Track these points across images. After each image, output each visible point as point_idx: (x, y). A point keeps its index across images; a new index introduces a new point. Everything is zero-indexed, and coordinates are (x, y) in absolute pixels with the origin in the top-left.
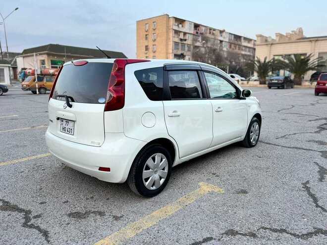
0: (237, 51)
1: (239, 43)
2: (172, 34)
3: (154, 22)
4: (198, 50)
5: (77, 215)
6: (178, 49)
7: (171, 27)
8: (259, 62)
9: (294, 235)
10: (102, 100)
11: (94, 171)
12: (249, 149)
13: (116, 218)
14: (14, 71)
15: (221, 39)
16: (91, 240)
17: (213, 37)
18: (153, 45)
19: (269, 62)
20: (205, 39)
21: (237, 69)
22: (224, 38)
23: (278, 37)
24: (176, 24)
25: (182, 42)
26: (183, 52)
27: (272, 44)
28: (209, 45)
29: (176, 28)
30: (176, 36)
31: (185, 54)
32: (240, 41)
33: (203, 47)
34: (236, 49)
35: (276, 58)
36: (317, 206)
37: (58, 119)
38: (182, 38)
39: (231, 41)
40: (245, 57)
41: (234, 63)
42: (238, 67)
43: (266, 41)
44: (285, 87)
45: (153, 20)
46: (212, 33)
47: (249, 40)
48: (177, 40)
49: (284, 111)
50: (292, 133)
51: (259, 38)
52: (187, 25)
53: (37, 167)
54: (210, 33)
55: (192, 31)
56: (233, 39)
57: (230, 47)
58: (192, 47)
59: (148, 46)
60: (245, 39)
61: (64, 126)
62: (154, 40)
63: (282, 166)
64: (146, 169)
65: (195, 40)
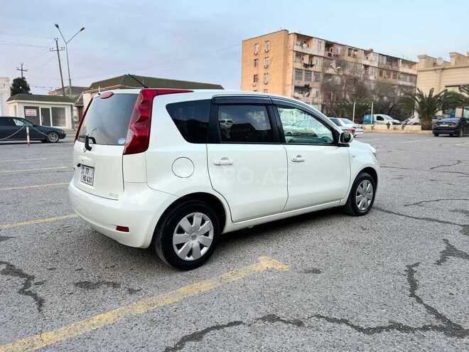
0: (391, 80)
1: (395, 68)
2: (291, 57)
3: (266, 42)
4: (330, 80)
5: (86, 285)
6: (300, 79)
7: (292, 48)
8: (421, 95)
9: (356, 328)
10: (121, 141)
11: (111, 230)
12: (354, 218)
13: (131, 291)
14: (79, 111)
15: (367, 63)
16: (89, 313)
17: (353, 60)
18: (265, 74)
19: (436, 96)
20: (342, 64)
21: (390, 107)
22: (371, 61)
23: (454, 59)
24: (299, 44)
25: (307, 69)
26: (307, 83)
27: (443, 69)
28: (347, 72)
29: (298, 49)
30: (298, 60)
31: (311, 86)
32: (397, 66)
33: (339, 75)
34: (389, 77)
35: (450, 89)
36: (412, 295)
37: (79, 165)
38: (307, 63)
39: (383, 66)
40: (405, 90)
41: (385, 98)
42: (391, 105)
43: (435, 65)
44: (461, 134)
45: (266, 39)
46: (352, 55)
47: (411, 64)
48: (299, 66)
49: (441, 169)
50: (434, 198)
51: (423, 60)
52: (314, 44)
53: (63, 229)
54: (349, 55)
55: (322, 52)
56: (385, 62)
57: (381, 74)
58: (321, 76)
59: (257, 75)
60: (404, 62)
61: (85, 174)
62: (267, 67)
63: (391, 242)
64: (178, 232)
65: (326, 66)
